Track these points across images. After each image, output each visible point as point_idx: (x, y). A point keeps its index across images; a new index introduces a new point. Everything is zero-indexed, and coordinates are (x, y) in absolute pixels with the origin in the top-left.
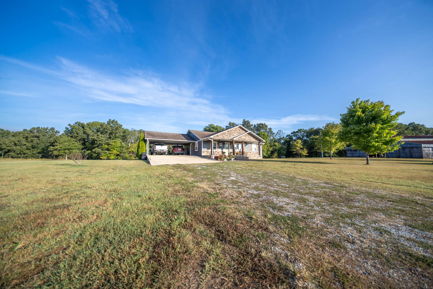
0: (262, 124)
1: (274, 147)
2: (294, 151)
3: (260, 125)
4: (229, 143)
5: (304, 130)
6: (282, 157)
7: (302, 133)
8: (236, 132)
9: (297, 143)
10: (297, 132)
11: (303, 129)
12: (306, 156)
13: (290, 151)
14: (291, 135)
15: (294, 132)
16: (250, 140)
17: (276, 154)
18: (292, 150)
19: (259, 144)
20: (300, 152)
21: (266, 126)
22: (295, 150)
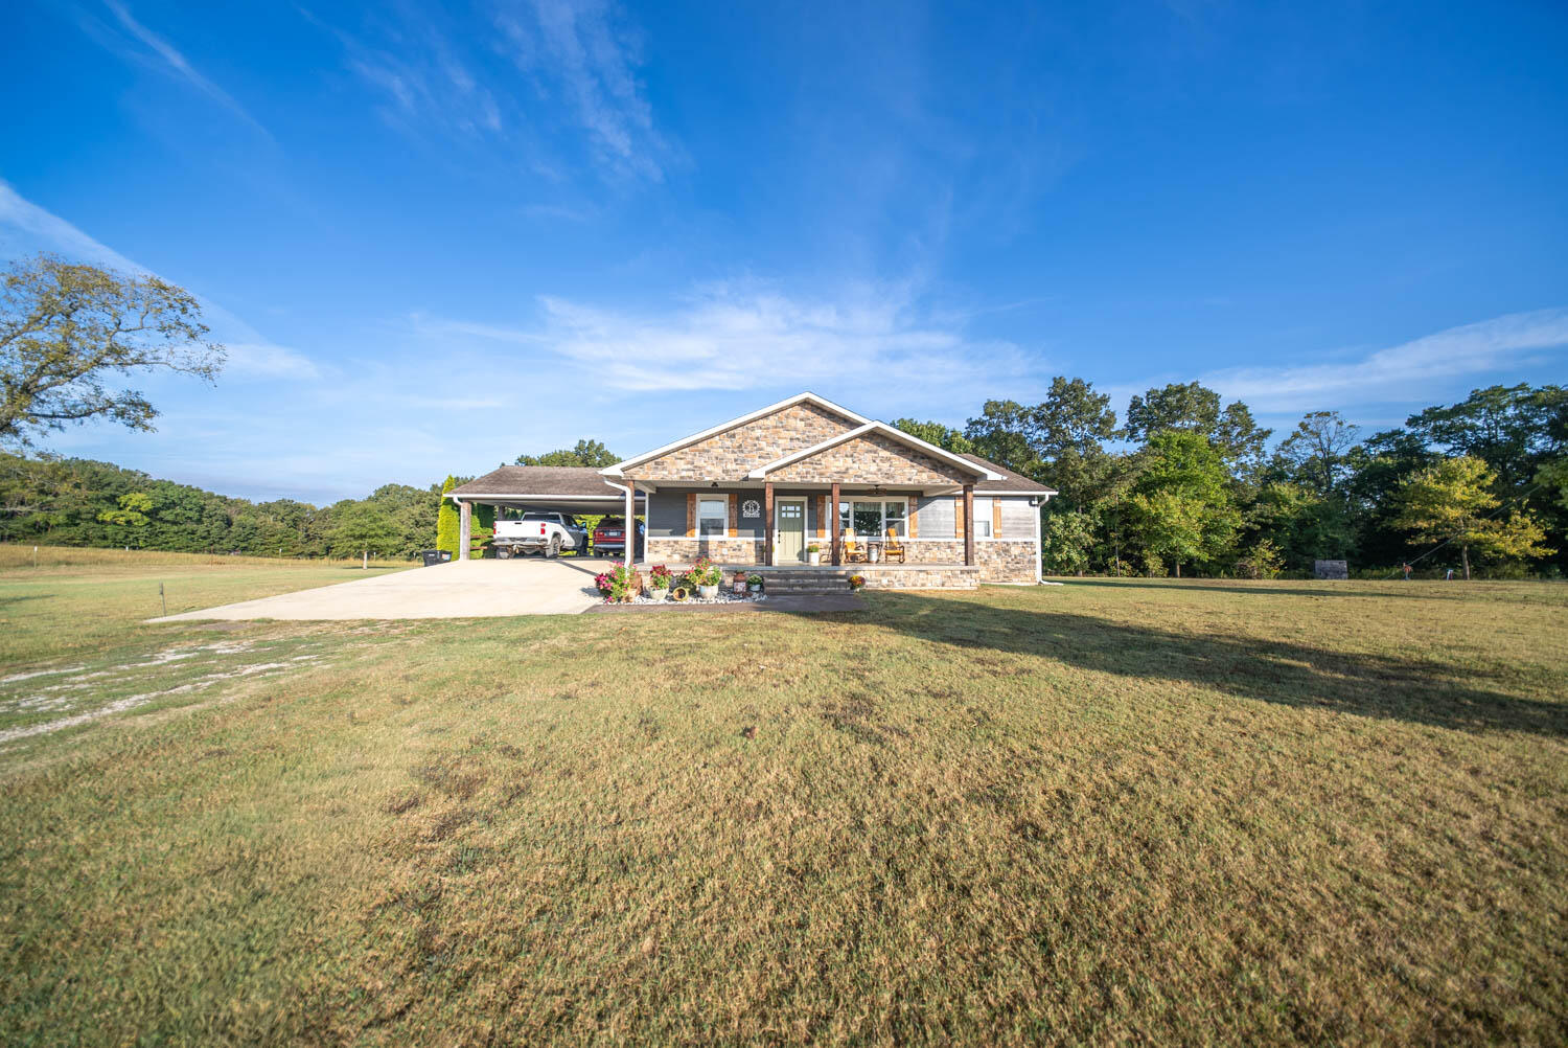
0: (1181, 390)
1: (1268, 509)
2: (1418, 531)
3: (1167, 393)
4: (805, 499)
5: (1520, 395)
6: (1319, 563)
7: (1510, 412)
8: (784, 433)
9: (1448, 477)
10: (1458, 410)
11: (1522, 387)
12: (1529, 559)
13: (1389, 531)
14: (1409, 431)
15: (1433, 414)
16: (888, 476)
17: (1264, 551)
18: (1397, 523)
19: (964, 497)
20: (1472, 535)
21: (1210, 397)
22: (1423, 524)
